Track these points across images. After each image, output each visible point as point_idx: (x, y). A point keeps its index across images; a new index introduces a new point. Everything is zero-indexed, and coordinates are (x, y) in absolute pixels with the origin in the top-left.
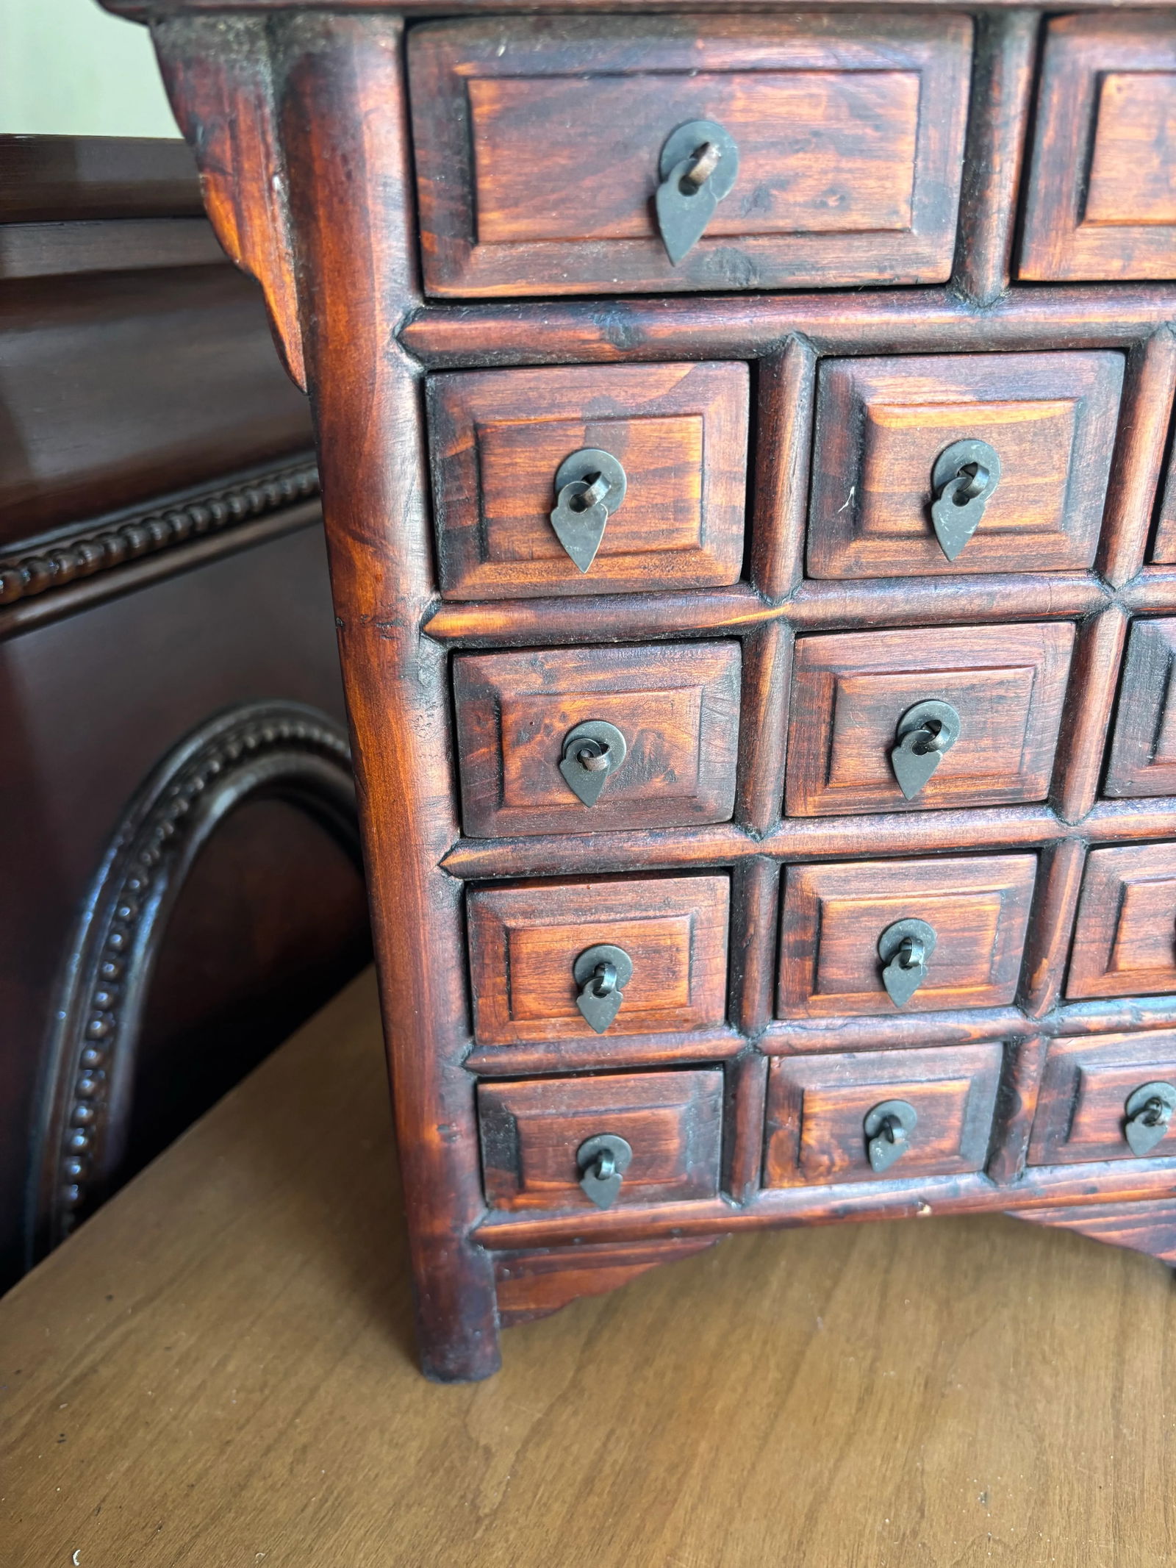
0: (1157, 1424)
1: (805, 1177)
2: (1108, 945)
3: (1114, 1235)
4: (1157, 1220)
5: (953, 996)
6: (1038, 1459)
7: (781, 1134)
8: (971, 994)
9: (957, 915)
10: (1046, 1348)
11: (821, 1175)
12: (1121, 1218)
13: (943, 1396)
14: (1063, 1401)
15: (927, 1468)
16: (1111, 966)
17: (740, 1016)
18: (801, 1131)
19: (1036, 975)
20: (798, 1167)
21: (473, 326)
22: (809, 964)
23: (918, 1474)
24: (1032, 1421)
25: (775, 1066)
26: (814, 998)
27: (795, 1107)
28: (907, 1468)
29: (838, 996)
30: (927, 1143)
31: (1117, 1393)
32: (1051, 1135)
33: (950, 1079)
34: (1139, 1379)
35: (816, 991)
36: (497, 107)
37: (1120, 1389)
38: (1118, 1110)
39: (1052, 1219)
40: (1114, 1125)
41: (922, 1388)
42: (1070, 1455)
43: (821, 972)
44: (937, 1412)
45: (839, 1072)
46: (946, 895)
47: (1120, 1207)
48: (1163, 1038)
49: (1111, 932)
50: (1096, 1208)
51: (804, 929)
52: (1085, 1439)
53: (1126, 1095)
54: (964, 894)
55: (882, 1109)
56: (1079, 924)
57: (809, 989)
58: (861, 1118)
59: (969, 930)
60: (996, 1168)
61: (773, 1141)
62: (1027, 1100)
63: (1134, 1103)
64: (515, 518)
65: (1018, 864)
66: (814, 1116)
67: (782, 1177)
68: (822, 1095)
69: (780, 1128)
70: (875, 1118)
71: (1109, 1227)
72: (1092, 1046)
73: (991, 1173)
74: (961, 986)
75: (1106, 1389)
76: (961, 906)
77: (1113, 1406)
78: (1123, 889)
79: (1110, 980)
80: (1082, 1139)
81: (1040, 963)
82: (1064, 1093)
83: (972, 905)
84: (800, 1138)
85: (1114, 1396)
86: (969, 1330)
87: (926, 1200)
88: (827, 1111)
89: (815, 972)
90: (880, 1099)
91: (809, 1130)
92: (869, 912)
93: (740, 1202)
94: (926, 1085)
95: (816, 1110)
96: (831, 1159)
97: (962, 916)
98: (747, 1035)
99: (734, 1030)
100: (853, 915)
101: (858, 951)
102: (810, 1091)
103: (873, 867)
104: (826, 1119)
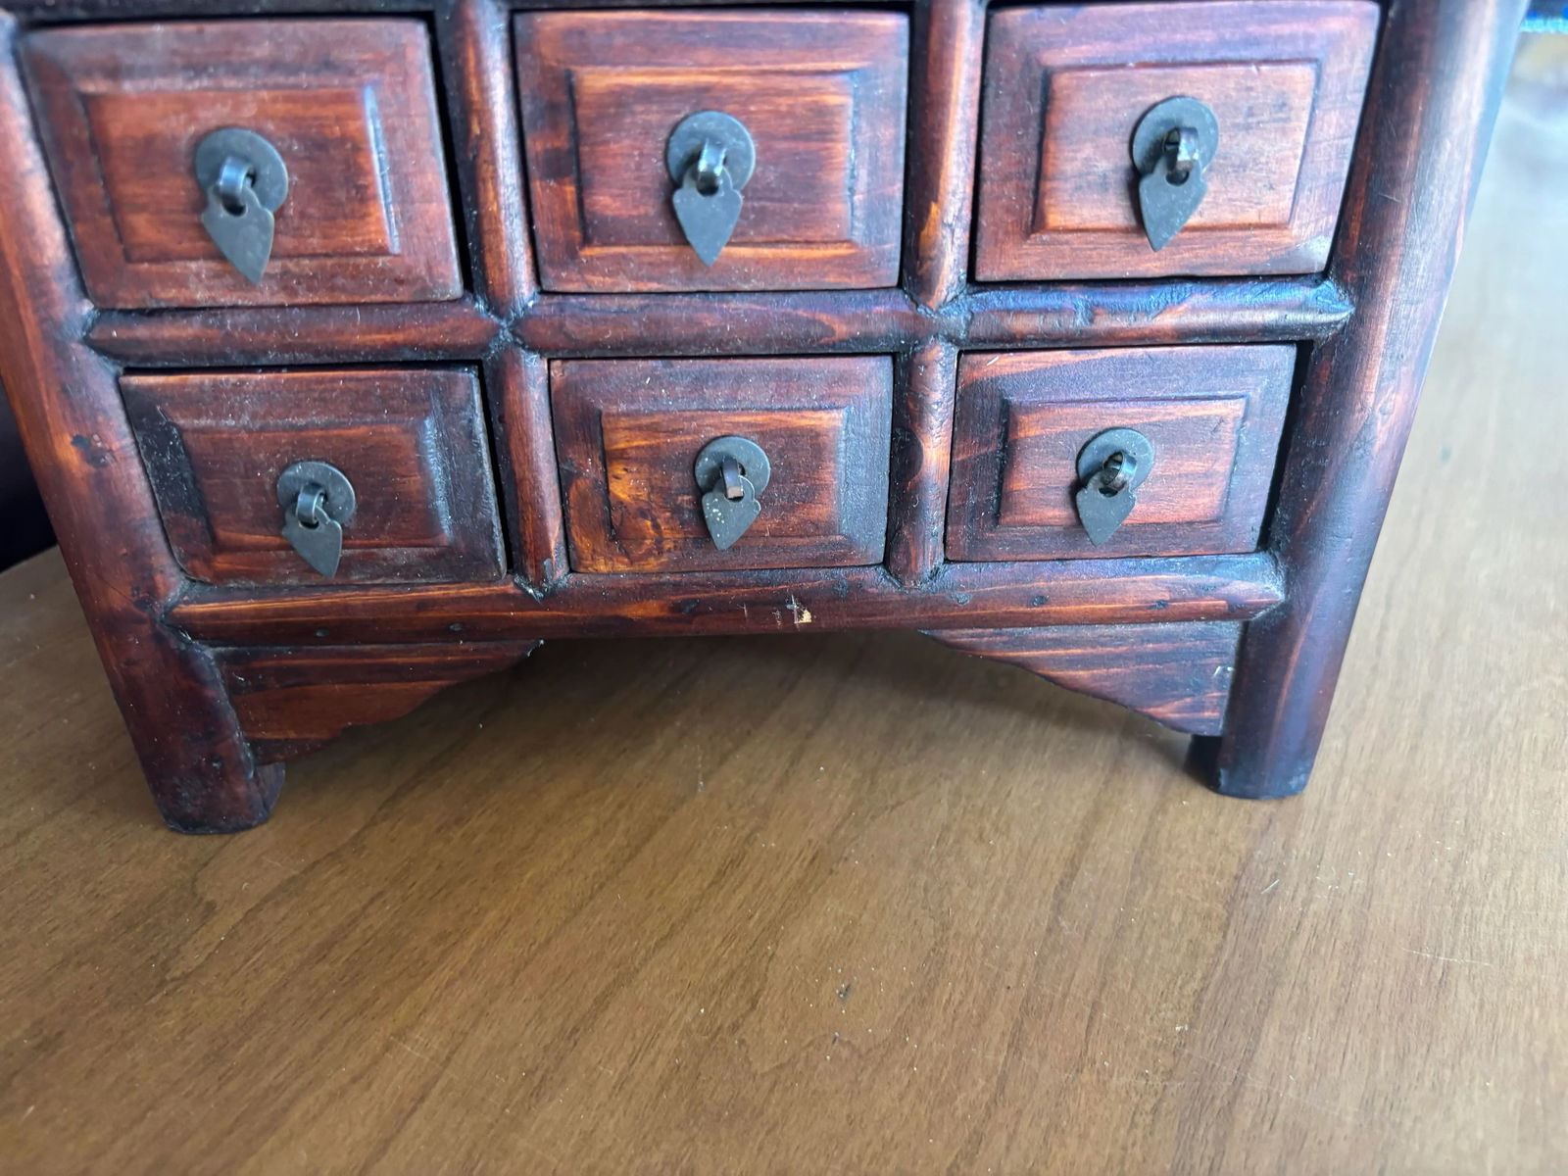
0: (1111, 918)
1: (627, 554)
2: (1030, 184)
3: (1082, 675)
4: (1141, 658)
5: (799, 260)
6: (934, 950)
7: (581, 483)
8: (827, 261)
9: (784, 108)
10: (988, 826)
11: (649, 553)
12: (1090, 650)
13: (831, 872)
14: (989, 885)
15: (779, 952)
16: (1036, 222)
17: (485, 281)
18: (607, 480)
19: (924, 233)
20: (614, 539)
22: (570, 190)
23: (766, 959)
24: (941, 905)
25: (556, 374)
26: (588, 252)
27: (592, 441)
28: (751, 952)
29: (622, 250)
30: (793, 509)
31: (1067, 880)
32: (976, 508)
33: (814, 409)
34: (1102, 865)
35: (587, 241)
37: (1072, 877)
38: (1067, 473)
39: (990, 646)
40: (1061, 495)
41: (806, 863)
42: (979, 948)
43: (587, 201)
44: (816, 890)
45: (650, 387)
46: (764, 73)
47: (1086, 632)
48: (1129, 360)
49: (1032, 161)
50: (1052, 633)
51: (555, 126)
52: (1006, 929)
53: (1076, 449)
54: (792, 73)
55: (718, 447)
56: (985, 147)
57: (577, 234)
58: (688, 461)
59: (807, 138)
60: (899, 558)
61: (574, 495)
62: (935, 451)
63: (1087, 460)
65: (874, 26)
66: (622, 456)
67: (595, 552)
68: (624, 422)
69: (579, 475)
70: (706, 462)
71: (1073, 662)
72: (1024, 369)
73: (892, 567)
74: (809, 243)
75: (1052, 874)
76: (788, 93)
77: (1056, 894)
78: (1047, 80)
79: (1039, 249)
80: (1018, 518)
81: (928, 210)
82: (987, 443)
83: (805, 92)
84: (608, 491)
85: (1062, 883)
86: (891, 802)
87: (805, 602)
88: (638, 447)
89: (580, 203)
90: (713, 433)
91: (617, 478)
92: (647, 95)
93: (541, 589)
94: (777, 416)
95: (622, 445)
96: (656, 526)
97: (790, 114)
98: (500, 316)
99: (481, 306)
100: (621, 100)
101: (639, 167)
102: (609, 415)
103: (648, 22)
104: (638, 460)
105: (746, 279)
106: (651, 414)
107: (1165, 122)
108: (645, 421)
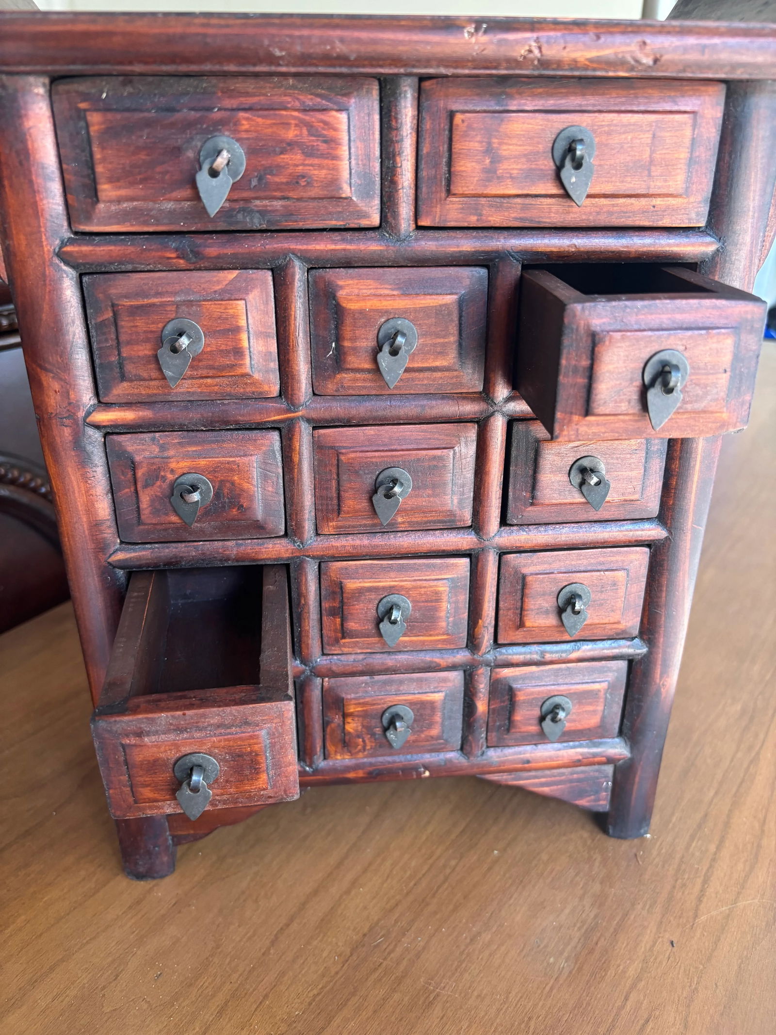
1: (350, 752)
2: (518, 612)
3: (546, 790)
4: (571, 781)
5: (427, 641)
7: (333, 725)
8: (439, 640)
9: (423, 592)
11: (360, 751)
12: (549, 779)
16: (521, 625)
17: (301, 653)
18: (344, 724)
19: (476, 630)
20: (344, 747)
21: (102, 249)
22: (338, 620)
25: (326, 684)
26: (343, 641)
27: (339, 709)
29: (358, 640)
30: (422, 732)
32: (500, 727)
33: (432, 692)
35: (343, 637)
36: (103, 126)
38: (537, 712)
39: (506, 780)
40: (535, 722)
43: (345, 625)
45: (365, 687)
46: (415, 580)
47: (548, 772)
48: (560, 669)
49: (519, 604)
50: (533, 773)
51: (334, 599)
53: (540, 704)
54: (425, 580)
55: (393, 710)
56: (500, 599)
57: (340, 635)
58: (379, 715)
59: (431, 601)
60: (466, 747)
61: (328, 730)
62: (481, 706)
63: (545, 708)
64: (139, 357)
65: (458, 563)
66: (351, 715)
67: (336, 752)
68: (353, 702)
69: (332, 722)
70: (387, 715)
71: (543, 785)
72: (518, 673)
73: (464, 751)
74: (431, 635)
76: (425, 587)
78: (524, 577)
79: (523, 633)
80: (517, 730)
81: (478, 622)
82: (504, 702)
83: (431, 587)
84: (344, 728)
87: (426, 768)
88: (358, 711)
89: (342, 625)
90: (390, 704)
91: (349, 723)
92: (370, 590)
93: (312, 768)
94: (417, 696)
95: (352, 710)
96: (364, 741)
97: (425, 594)
98: (305, 665)
99: (298, 662)
100: (361, 591)
101: (366, 613)
102: (347, 699)
103: (372, 564)
104: (358, 716)
105: (406, 647)
106: (364, 698)
107: (570, 592)
108: (361, 701)
